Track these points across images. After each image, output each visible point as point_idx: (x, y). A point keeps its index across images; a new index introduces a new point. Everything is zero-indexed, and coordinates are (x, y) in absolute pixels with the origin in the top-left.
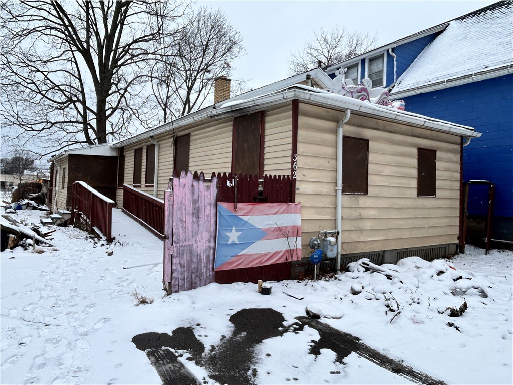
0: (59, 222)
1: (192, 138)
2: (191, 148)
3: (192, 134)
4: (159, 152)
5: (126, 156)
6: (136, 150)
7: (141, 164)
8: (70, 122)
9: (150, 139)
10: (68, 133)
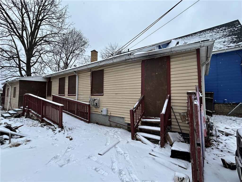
0: (15, 115)
1: (105, 72)
2: (104, 76)
3: (105, 70)
4: (78, 79)
5: (53, 81)
6: (60, 79)
7: (65, 85)
8: (13, 67)
9: (74, 72)
10: (11, 72)
